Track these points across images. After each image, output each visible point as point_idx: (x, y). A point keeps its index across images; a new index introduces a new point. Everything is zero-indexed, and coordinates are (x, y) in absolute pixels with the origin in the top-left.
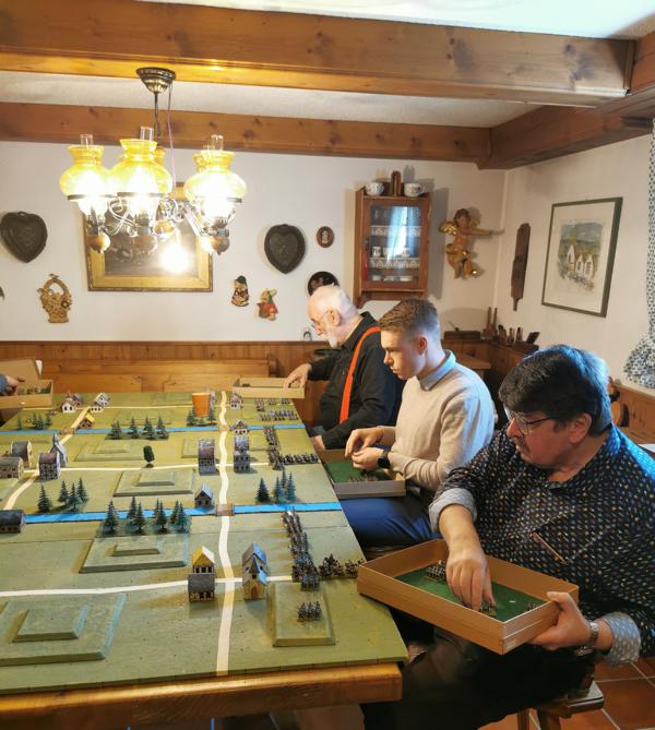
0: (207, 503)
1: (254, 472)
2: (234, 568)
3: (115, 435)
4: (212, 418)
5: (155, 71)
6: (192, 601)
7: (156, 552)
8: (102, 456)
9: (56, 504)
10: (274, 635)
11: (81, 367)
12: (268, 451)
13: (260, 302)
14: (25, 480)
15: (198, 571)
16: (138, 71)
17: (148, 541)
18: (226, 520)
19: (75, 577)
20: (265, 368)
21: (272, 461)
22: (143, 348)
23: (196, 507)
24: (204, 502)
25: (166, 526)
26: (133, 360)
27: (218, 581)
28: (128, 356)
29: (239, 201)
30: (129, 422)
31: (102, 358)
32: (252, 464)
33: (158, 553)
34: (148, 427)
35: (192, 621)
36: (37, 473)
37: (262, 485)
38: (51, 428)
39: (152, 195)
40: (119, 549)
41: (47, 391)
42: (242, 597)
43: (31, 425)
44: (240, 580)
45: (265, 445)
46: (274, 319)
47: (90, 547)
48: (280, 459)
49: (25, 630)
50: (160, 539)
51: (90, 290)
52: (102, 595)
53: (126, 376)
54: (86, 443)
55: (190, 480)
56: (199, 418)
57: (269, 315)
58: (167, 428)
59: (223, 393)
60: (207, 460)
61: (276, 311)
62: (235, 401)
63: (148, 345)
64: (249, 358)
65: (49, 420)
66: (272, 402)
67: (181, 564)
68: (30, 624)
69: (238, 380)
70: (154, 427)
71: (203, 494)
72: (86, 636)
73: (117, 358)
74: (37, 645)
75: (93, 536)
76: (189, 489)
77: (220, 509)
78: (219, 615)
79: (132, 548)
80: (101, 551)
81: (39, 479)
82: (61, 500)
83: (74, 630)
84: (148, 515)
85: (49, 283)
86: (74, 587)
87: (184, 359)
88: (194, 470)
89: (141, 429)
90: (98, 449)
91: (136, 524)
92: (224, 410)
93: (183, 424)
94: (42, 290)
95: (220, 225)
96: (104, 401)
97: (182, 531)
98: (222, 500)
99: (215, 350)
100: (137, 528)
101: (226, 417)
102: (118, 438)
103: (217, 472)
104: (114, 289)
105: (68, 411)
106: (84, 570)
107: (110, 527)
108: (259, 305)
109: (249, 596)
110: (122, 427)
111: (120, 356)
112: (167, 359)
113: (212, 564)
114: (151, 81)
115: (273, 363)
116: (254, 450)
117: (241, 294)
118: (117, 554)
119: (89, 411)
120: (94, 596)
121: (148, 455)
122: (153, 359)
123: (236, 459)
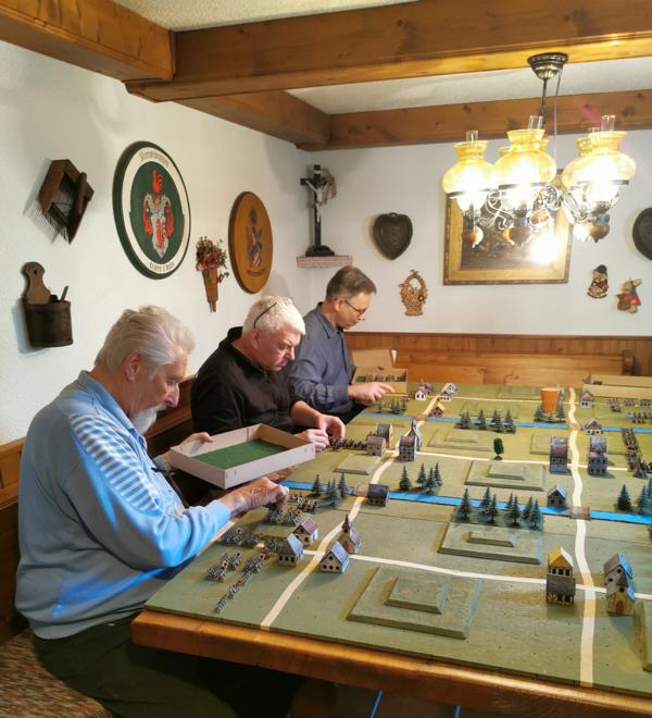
0: (560, 503)
1: (612, 477)
2: (594, 576)
3: (464, 424)
4: (562, 414)
5: (547, 57)
6: (549, 603)
7: (509, 545)
8: (453, 444)
9: (415, 485)
10: (644, 658)
11: (430, 357)
12: (628, 455)
13: (620, 292)
14: (386, 459)
15: (554, 572)
16: (530, 60)
17: (501, 532)
18: (581, 523)
19: (434, 555)
20: (619, 365)
21: (632, 467)
22: (489, 341)
23: (548, 506)
24: (557, 501)
25: (518, 521)
26: (479, 352)
27: (578, 586)
28: (473, 347)
29: (626, 182)
30: (477, 413)
31: (449, 350)
32: (609, 468)
33: (512, 546)
34: (496, 419)
35: (550, 622)
36: (396, 453)
37: (624, 492)
38: (406, 413)
39: (534, 184)
40: (473, 536)
41: (402, 379)
42: (604, 609)
43: (389, 410)
44: (604, 590)
45: (622, 448)
46: (635, 311)
47: (447, 529)
48: (642, 466)
49: (395, 596)
50: (513, 533)
51: (445, 284)
52: (460, 578)
53: (470, 368)
54: (437, 430)
55: (541, 477)
56: (547, 415)
57: (629, 307)
58: (515, 422)
59: (572, 390)
60: (559, 459)
61: (638, 303)
62: (585, 400)
63: (493, 338)
64: (601, 354)
65: (404, 406)
66: (629, 402)
67: (535, 562)
68: (400, 591)
69: (589, 377)
70: (503, 420)
71: (557, 493)
72: (448, 613)
73: (463, 350)
74: (405, 611)
75: (448, 519)
76: (540, 486)
77: (575, 511)
78: (580, 623)
79: (487, 538)
80: (457, 534)
81: (398, 459)
82: (419, 481)
83: (438, 605)
84: (501, 506)
85: (409, 279)
86: (433, 564)
87: (529, 353)
88: (544, 467)
89: (488, 421)
90: (449, 437)
91: (489, 514)
92: (573, 409)
93: (530, 420)
94: (403, 285)
95: (602, 210)
96: (452, 391)
97: (534, 528)
98: (576, 501)
99: (563, 345)
100: (490, 519)
101: (576, 415)
102: (466, 428)
103: (569, 472)
104: (467, 283)
105: (420, 399)
106: (442, 551)
107: (463, 514)
108: (619, 296)
109: (613, 610)
110: (472, 418)
111: (466, 348)
112: (512, 352)
113: (571, 568)
114: (541, 68)
115: (629, 360)
116: (610, 453)
117: (599, 285)
118: (472, 540)
119: (438, 400)
120: (453, 577)
121: (498, 447)
122: (497, 352)
123: (591, 461)
